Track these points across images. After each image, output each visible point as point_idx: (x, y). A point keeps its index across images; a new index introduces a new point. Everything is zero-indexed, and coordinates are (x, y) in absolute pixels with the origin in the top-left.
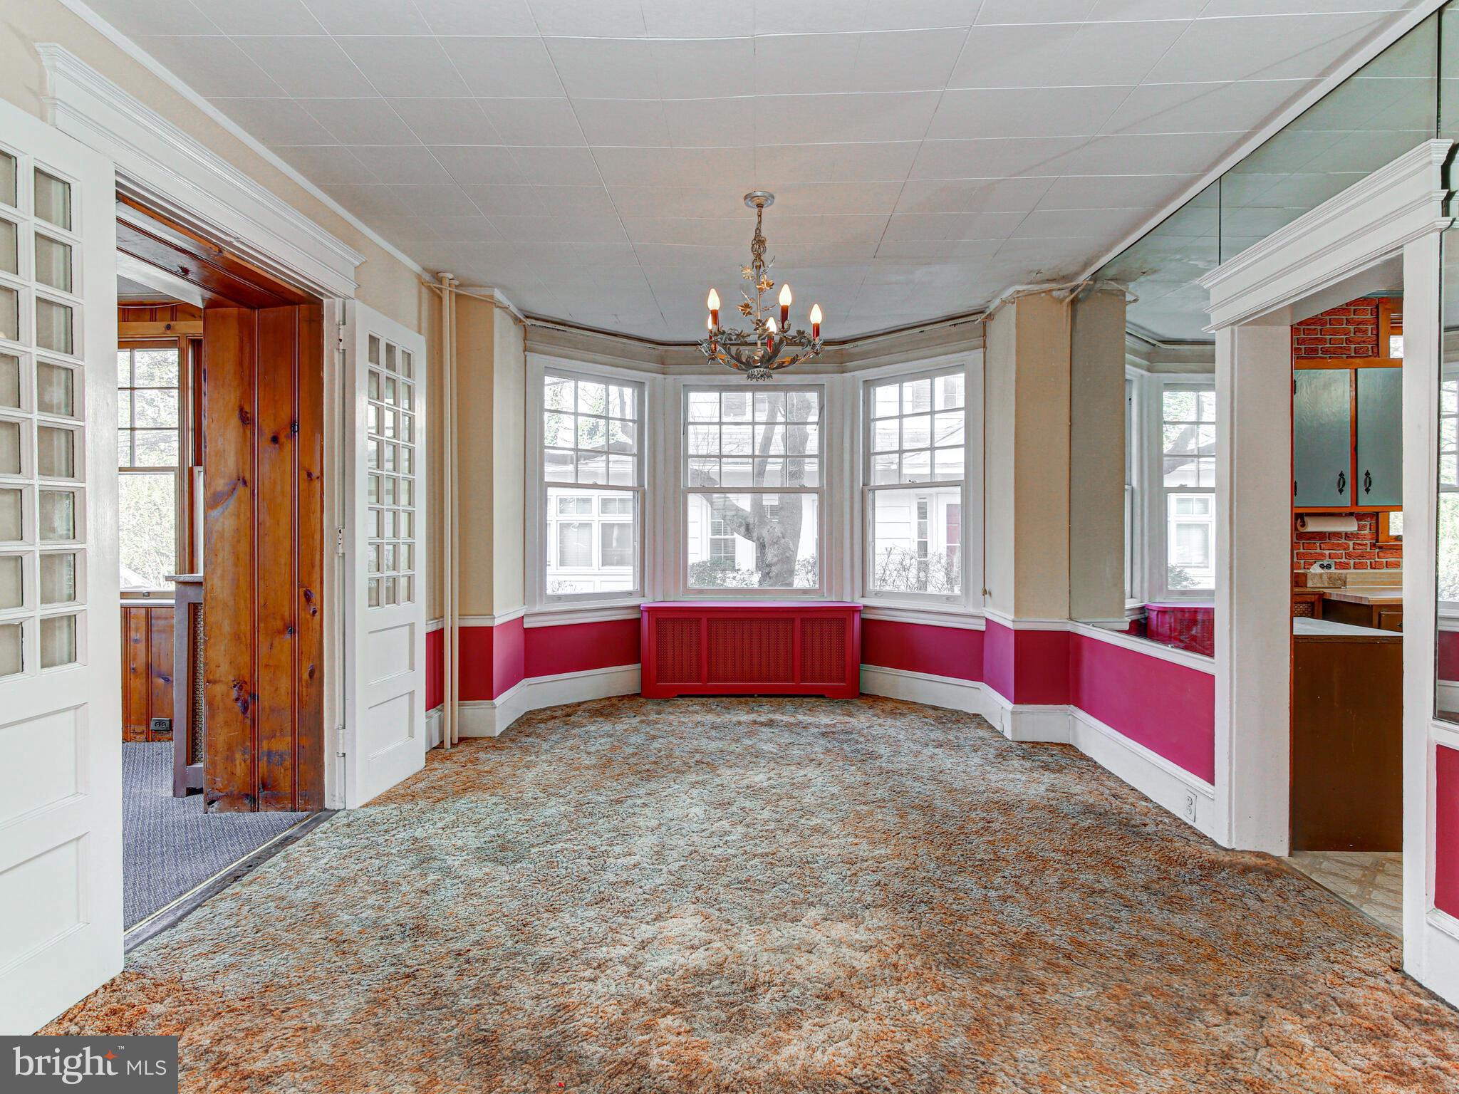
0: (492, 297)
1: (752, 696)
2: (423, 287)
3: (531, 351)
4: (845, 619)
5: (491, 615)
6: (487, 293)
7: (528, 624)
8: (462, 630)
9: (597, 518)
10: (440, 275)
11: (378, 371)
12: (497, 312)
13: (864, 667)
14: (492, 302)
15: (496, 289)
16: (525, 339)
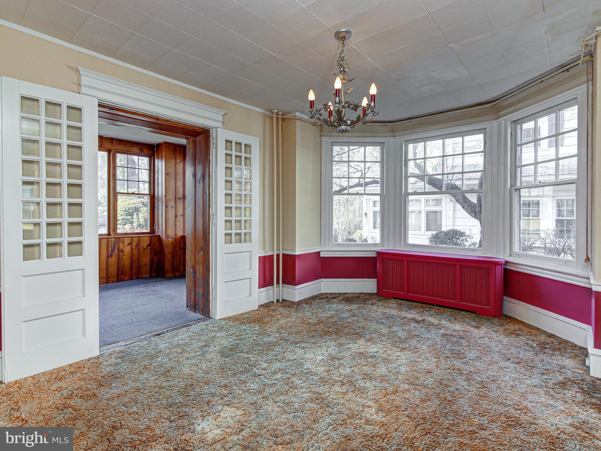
0: (295, 116)
1: (433, 305)
2: (266, 118)
3: (324, 136)
4: (489, 268)
5: (294, 250)
6: (293, 115)
7: (322, 255)
8: (284, 255)
9: (424, 209)
10: (273, 111)
11: (231, 154)
12: (298, 122)
13: (505, 298)
14: (296, 118)
15: (297, 113)
16: (321, 131)
